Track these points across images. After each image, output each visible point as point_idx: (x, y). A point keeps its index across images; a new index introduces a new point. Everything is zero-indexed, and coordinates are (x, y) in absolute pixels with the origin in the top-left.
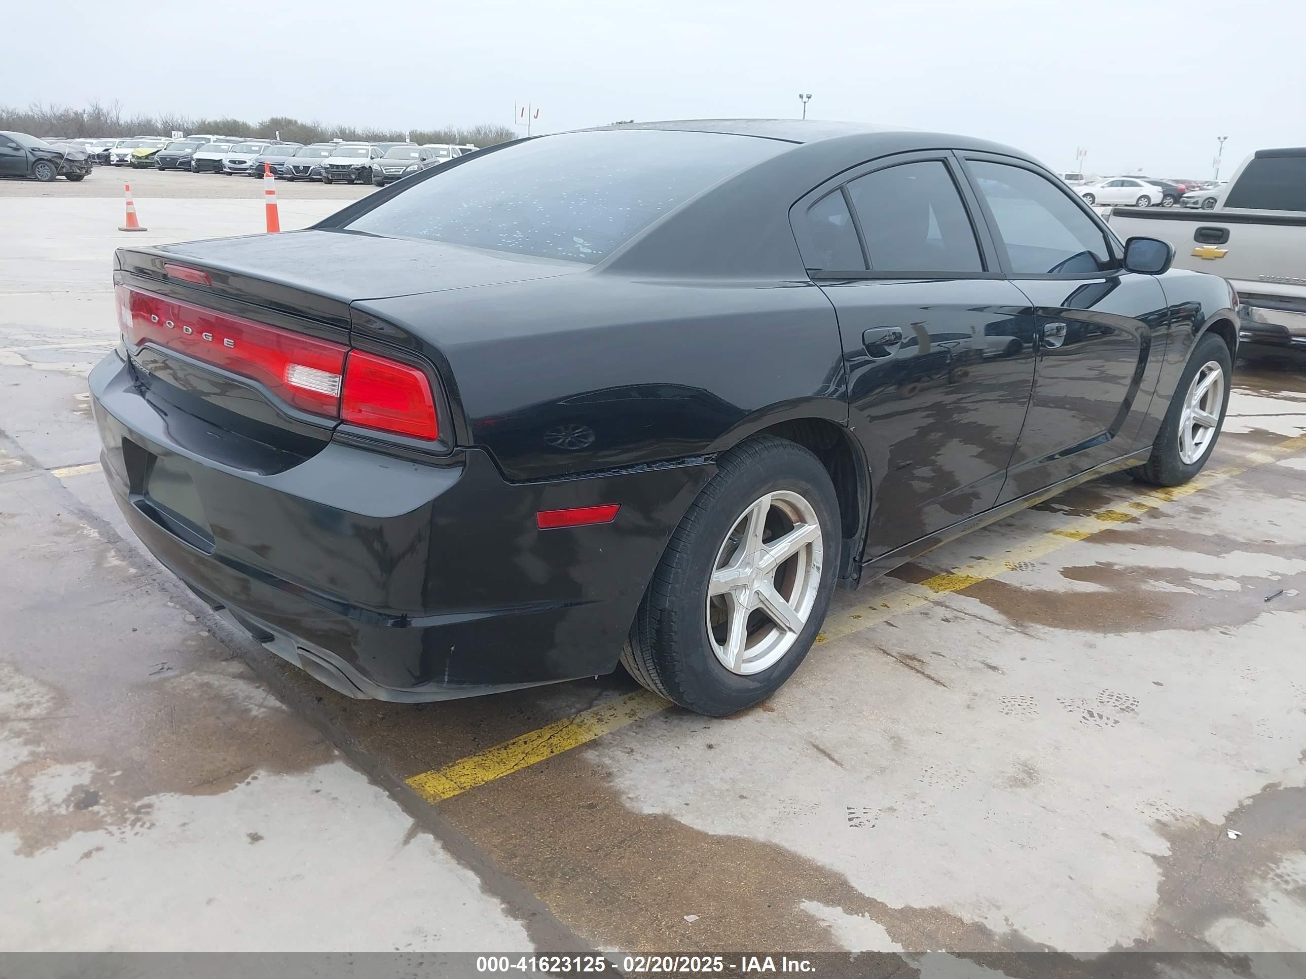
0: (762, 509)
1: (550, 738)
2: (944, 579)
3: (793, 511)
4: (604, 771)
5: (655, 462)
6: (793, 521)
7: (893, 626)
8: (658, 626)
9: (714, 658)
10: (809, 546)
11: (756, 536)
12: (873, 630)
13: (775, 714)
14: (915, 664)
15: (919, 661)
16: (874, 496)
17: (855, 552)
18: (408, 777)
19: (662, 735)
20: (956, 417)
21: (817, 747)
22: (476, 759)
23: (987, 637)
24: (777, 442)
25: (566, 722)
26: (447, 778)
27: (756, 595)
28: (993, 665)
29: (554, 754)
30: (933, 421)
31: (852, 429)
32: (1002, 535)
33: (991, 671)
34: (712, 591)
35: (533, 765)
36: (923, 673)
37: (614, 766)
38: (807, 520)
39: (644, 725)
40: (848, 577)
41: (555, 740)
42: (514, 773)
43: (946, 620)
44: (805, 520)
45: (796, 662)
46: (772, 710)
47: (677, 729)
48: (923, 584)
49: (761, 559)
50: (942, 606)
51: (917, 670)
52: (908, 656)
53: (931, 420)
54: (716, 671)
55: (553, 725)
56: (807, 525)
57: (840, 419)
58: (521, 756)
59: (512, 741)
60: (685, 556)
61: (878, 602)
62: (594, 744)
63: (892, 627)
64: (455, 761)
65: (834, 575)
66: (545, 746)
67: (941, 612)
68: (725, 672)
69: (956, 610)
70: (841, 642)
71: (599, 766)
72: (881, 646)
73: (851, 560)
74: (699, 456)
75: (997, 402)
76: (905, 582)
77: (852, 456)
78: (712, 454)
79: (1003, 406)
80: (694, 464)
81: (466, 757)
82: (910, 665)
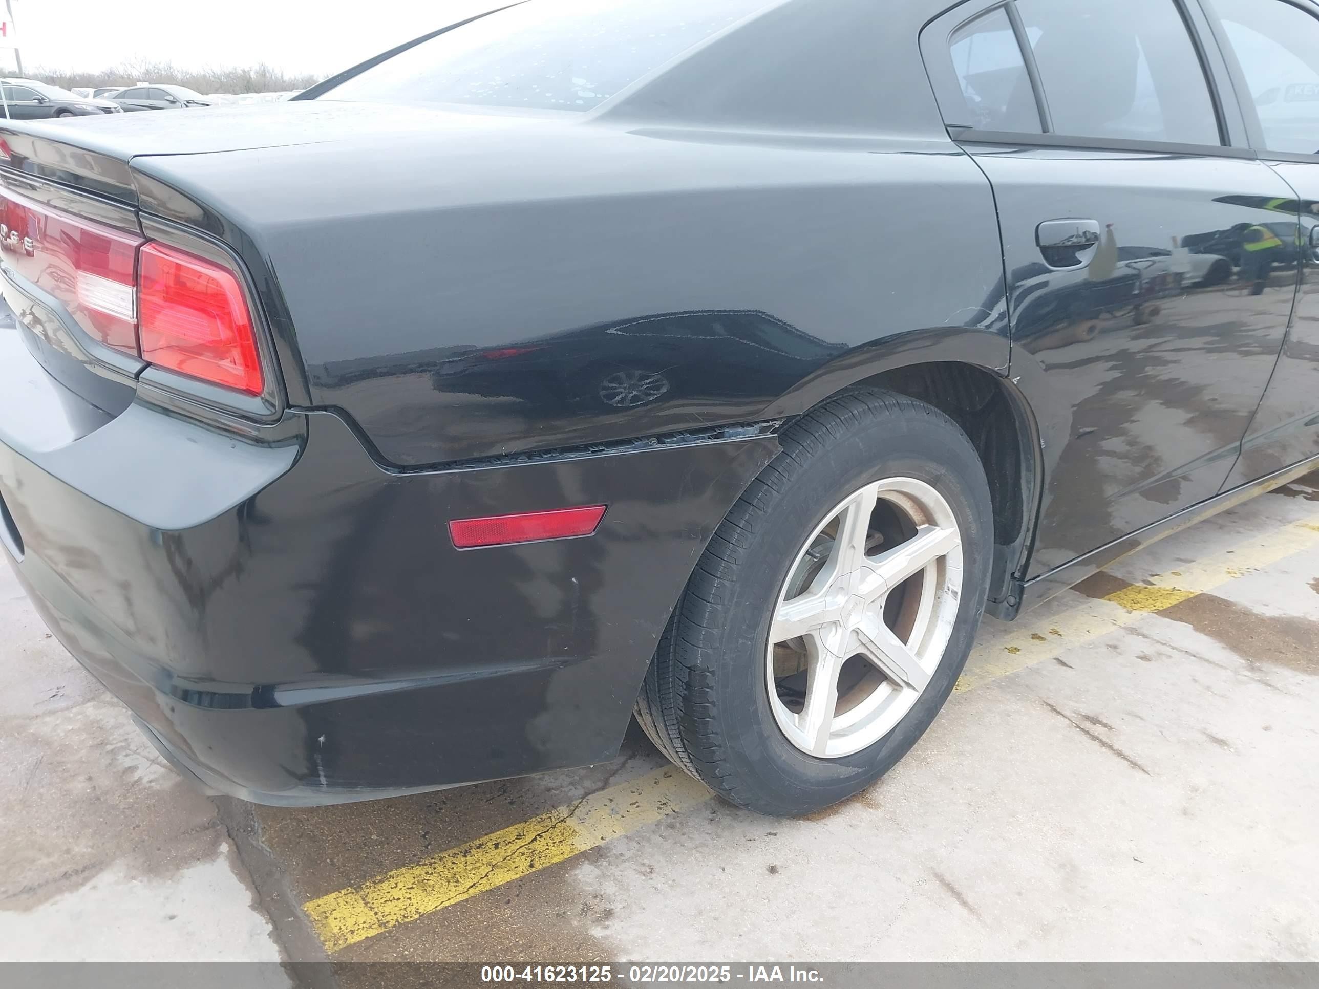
0: (863, 505)
1: (535, 839)
2: (1139, 592)
3: (916, 507)
4: (603, 906)
5: (671, 435)
6: (917, 522)
7: (1067, 666)
8: (686, 692)
9: (780, 737)
10: (941, 561)
11: (853, 547)
12: (1034, 671)
13: (880, 813)
14: (1098, 730)
15: (1105, 725)
16: (1046, 486)
17: (1013, 566)
18: (311, 899)
19: (703, 845)
20: (1150, 370)
21: (940, 878)
22: (418, 871)
23: (1208, 688)
24: (890, 401)
25: (563, 811)
26: (366, 904)
27: (854, 634)
28: (1220, 736)
29: (534, 869)
30: (1120, 375)
31: (1015, 381)
32: (1220, 528)
33: (1216, 748)
34: (775, 637)
35: (498, 888)
36: (1110, 747)
37: (618, 898)
38: (938, 522)
39: (678, 825)
40: (1002, 602)
41: (542, 843)
42: (467, 900)
43: (1145, 658)
44: (937, 523)
45: (917, 733)
46: (877, 806)
47: (726, 834)
48: (1109, 600)
49: (863, 580)
50: (1138, 634)
51: (1101, 741)
52: (1087, 718)
53: (1117, 374)
54: (783, 758)
55: (544, 816)
56: (937, 528)
57: (996, 365)
58: (484, 870)
59: (477, 842)
60: (727, 583)
61: (1044, 626)
62: (596, 855)
63: (1065, 668)
64: (386, 873)
65: (980, 603)
66: (523, 854)
67: (1137, 645)
68: (800, 757)
69: (1158, 642)
70: (988, 691)
71: (595, 897)
72: (1048, 698)
73: (1008, 576)
74: (750, 424)
75: (1205, 350)
76: (1085, 596)
77: (1015, 422)
78: (772, 420)
79: (1214, 356)
80: (740, 439)
81: (404, 866)
82: (1091, 732)
